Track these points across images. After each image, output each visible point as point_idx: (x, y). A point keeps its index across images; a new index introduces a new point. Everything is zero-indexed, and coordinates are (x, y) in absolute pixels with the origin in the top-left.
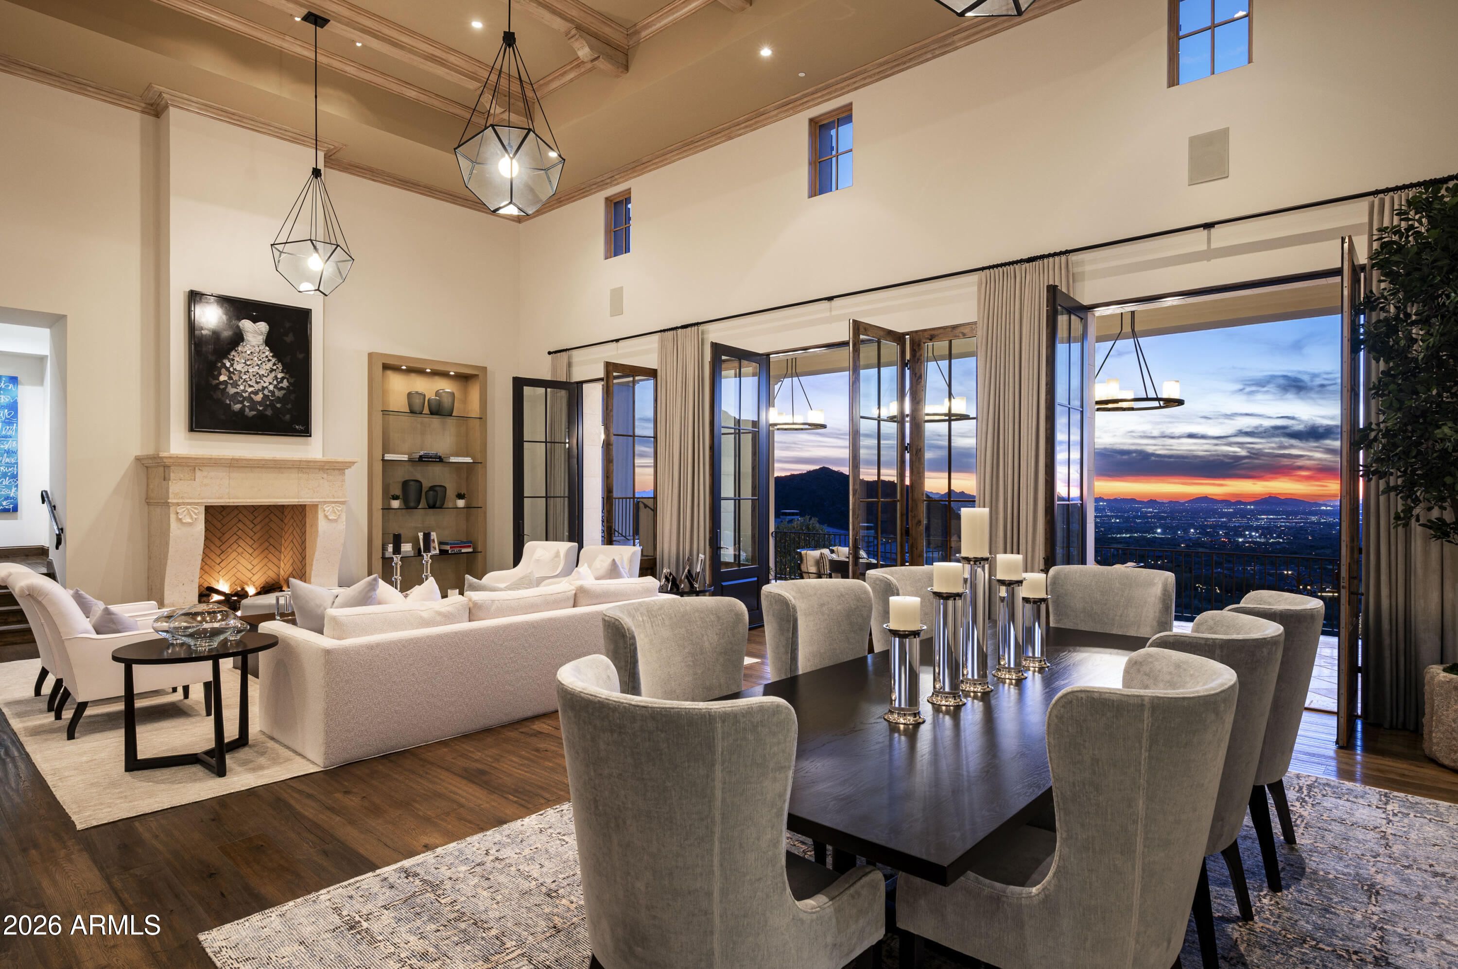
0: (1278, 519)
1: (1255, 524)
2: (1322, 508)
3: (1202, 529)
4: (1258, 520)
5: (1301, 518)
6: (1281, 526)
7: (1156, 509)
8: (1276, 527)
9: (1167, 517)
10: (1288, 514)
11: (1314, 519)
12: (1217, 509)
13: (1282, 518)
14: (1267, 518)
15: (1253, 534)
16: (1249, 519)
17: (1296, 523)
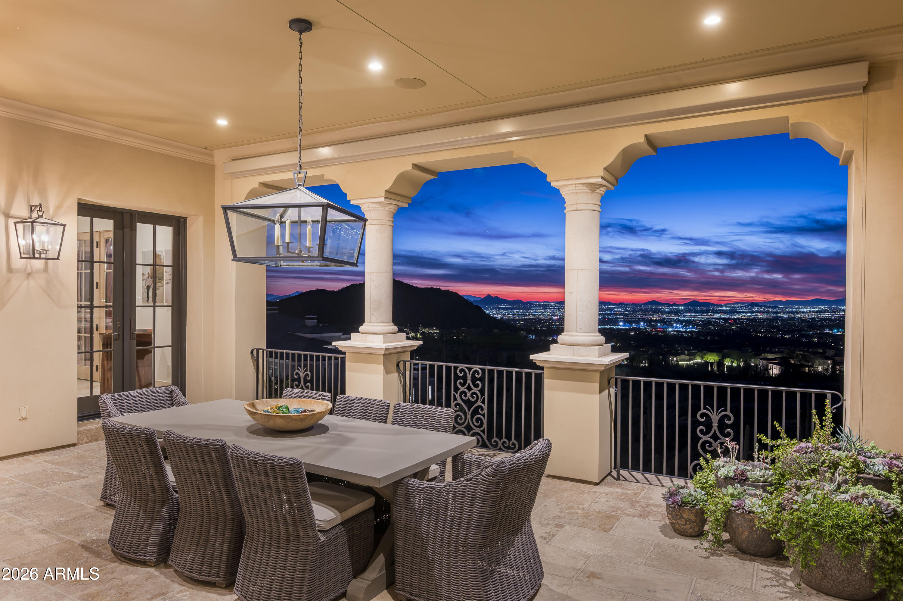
0: (696, 316)
1: (682, 318)
2: (724, 308)
3: (649, 322)
4: (684, 316)
5: (710, 315)
6: (698, 320)
7: (623, 309)
8: (694, 321)
9: (629, 314)
10: (703, 312)
11: (717, 316)
12: (661, 309)
13: (699, 315)
14: (690, 316)
15: (678, 325)
16: (679, 316)
17: (707, 318)
